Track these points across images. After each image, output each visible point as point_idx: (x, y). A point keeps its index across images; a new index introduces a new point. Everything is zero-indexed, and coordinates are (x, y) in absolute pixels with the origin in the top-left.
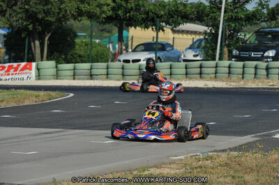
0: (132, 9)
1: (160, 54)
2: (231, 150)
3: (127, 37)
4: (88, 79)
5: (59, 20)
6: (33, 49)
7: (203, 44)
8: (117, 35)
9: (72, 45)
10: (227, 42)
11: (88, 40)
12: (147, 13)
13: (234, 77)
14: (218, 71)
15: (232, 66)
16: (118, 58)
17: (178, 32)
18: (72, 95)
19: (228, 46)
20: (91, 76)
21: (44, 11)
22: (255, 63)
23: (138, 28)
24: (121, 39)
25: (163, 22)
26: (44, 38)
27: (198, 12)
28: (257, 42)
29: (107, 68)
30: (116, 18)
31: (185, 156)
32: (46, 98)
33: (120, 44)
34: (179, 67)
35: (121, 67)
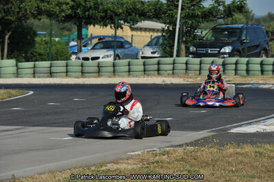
0: (91, 7)
1: (119, 51)
2: (187, 144)
3: (87, 35)
4: (48, 77)
5: (19, 19)
7: (161, 41)
8: (76, 33)
9: (32, 43)
10: (184, 39)
11: (47, 38)
12: (106, 11)
13: (191, 73)
14: (175, 68)
15: (189, 63)
16: (78, 56)
17: (137, 29)
18: (31, 93)
19: (186, 42)
20: (51, 74)
21: (4, 10)
22: (211, 59)
23: (97, 26)
24: (80, 37)
25: (121, 20)
26: (4, 37)
27: (155, 10)
28: (213, 39)
29: (67, 66)
30: (75, 17)
31: (142, 151)
32: (6, 96)
33: (79, 41)
34: (138, 64)
35: (80, 64)
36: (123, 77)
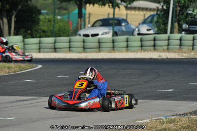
1: (117, 28)
2: (191, 113)
3: (85, 14)
4: (52, 52)
6: (2, 25)
8: (76, 11)
9: (36, 22)
10: (178, 18)
11: (50, 17)
13: (185, 49)
14: (170, 44)
15: (182, 39)
16: (79, 32)
17: (131, 9)
18: (40, 66)
19: (179, 21)
20: (55, 49)
23: (96, 5)
24: (80, 15)
26: (12, 16)
29: (70, 42)
31: (150, 119)
32: (17, 69)
33: (79, 20)
34: (135, 40)
35: (82, 40)
36: (122, 52)
